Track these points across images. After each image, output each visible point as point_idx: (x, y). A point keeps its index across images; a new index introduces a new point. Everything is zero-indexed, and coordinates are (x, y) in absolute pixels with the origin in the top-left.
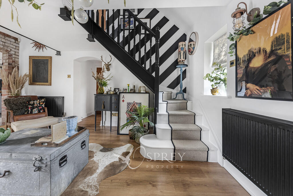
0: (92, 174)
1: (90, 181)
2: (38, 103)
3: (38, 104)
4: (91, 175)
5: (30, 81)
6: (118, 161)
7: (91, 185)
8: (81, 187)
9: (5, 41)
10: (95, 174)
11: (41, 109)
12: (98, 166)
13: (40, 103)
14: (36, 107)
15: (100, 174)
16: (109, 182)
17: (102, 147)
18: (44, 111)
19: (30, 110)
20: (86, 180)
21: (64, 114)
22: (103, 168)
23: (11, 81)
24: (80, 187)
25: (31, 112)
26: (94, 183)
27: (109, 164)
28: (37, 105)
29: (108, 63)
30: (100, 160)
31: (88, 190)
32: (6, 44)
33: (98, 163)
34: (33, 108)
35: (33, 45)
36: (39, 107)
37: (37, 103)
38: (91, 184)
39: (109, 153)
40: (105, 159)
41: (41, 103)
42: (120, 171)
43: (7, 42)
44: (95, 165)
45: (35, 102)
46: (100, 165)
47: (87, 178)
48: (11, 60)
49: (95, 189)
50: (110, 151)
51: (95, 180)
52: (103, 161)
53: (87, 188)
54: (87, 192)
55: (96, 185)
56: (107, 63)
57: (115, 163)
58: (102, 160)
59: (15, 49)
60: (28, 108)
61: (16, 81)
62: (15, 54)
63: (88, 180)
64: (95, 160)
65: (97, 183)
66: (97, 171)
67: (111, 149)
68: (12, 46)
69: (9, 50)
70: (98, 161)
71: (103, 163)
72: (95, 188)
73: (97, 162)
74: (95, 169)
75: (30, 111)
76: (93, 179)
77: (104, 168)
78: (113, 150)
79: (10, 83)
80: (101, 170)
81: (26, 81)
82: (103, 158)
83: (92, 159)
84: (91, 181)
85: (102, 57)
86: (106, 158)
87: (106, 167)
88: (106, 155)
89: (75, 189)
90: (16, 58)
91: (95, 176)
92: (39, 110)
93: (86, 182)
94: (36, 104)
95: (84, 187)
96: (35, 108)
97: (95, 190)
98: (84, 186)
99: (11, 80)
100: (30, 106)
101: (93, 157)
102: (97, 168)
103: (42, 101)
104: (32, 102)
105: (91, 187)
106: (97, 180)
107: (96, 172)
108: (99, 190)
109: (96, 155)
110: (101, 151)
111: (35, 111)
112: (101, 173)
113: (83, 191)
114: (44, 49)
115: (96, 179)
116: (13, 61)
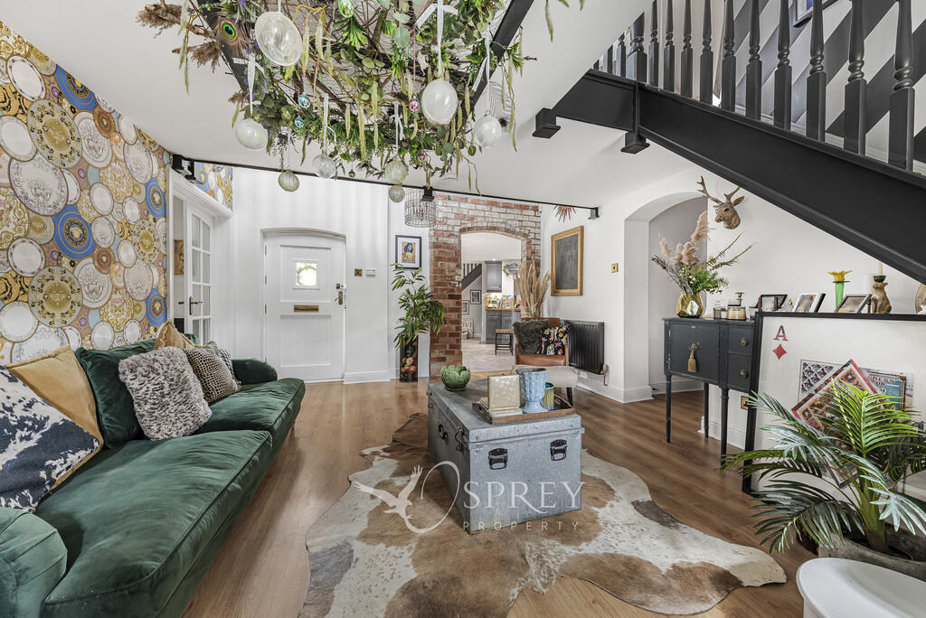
0: (566, 541)
1: (550, 552)
2: (556, 334)
3: (556, 337)
4: (563, 542)
5: (553, 287)
6: (664, 571)
7: (544, 562)
8: (529, 546)
9: (521, 219)
10: (574, 547)
11: (559, 348)
12: (595, 536)
14: (552, 342)
15: (582, 555)
16: (586, 599)
17: (647, 497)
18: (564, 354)
19: (543, 346)
20: (545, 542)
21: (604, 366)
22: (601, 552)
24: (525, 545)
25: (545, 353)
26: (553, 562)
27: (625, 557)
28: (554, 339)
29: (729, 197)
30: (613, 526)
31: (532, 565)
32: (524, 224)
33: (600, 530)
34: (548, 344)
35: (557, 210)
36: (557, 342)
37: (554, 334)
38: (546, 559)
39: (655, 526)
40: (627, 534)
41: (560, 335)
42: (642, 604)
43: (526, 218)
44: (589, 527)
45: (552, 331)
46: (601, 536)
47: (551, 542)
48: (530, 251)
49: (544, 577)
50: (662, 523)
51: (562, 559)
52: (617, 533)
53: (534, 560)
54: (527, 565)
55: (553, 573)
56: (724, 200)
57: (648, 569)
58: (619, 529)
59: (535, 228)
60: (542, 342)
62: (534, 239)
63: (549, 544)
64: (599, 516)
65: (557, 569)
66: (583, 545)
67: (675, 521)
68: (530, 224)
69: (527, 232)
70: (606, 524)
71: (612, 538)
72: (546, 575)
73: (601, 524)
74: (582, 537)
75: (543, 348)
76: (561, 552)
77: (605, 553)
78: (677, 527)
80: (592, 552)
81: (548, 287)
82: (625, 527)
83: (595, 509)
84: (552, 554)
85: (703, 183)
86: (634, 533)
87: (611, 554)
88: (639, 527)
89: (517, 540)
90: (536, 246)
91: (570, 550)
92: (556, 349)
93: (543, 546)
94: (552, 335)
95: (531, 551)
96: (550, 344)
97: (543, 580)
98: (534, 549)
101: (603, 505)
102: (588, 540)
103: (562, 329)
104: (547, 332)
105: (541, 565)
106: (566, 564)
107: (577, 545)
108: (551, 589)
109: (612, 506)
110: (637, 505)
111: (551, 351)
112: (586, 556)
113: (523, 556)
114: (572, 213)
115: (565, 560)
116: (533, 252)
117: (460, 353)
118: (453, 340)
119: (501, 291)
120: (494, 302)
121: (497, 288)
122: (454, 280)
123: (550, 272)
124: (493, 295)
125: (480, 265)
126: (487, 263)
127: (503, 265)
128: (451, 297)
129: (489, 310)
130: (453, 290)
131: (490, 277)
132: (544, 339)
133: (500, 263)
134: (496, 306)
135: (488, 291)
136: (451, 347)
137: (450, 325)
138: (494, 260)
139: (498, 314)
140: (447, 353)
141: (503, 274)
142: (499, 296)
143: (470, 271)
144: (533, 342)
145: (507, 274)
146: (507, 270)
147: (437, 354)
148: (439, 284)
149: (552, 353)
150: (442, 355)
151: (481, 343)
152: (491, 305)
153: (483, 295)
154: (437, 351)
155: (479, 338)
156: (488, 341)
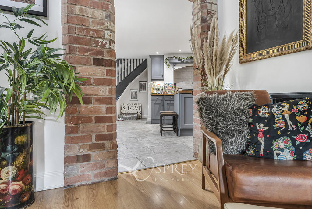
2: (287, 116)
3: (290, 123)
5: (241, 51)
11: (306, 146)
13: (297, 118)
14: (284, 133)
19: (262, 140)
23: (208, 56)
28: (286, 125)
34: (274, 135)
36: (294, 132)
37: (283, 117)
41: (300, 119)
45: (275, 110)
48: (205, 11)
60: (257, 132)
61: (216, 54)
75: (263, 144)
79: (206, 60)
81: (234, 53)
90: (212, 5)
92: (297, 147)
94: (278, 118)
96: (278, 137)
99: (207, 53)
100: (262, 125)
103: (300, 107)
104: (264, 113)
111: (282, 150)
116: (209, 13)
117: (115, 147)
118: (103, 128)
119: (162, 80)
120: (157, 89)
121: (160, 77)
122: (103, 38)
123: (237, 29)
124: (157, 83)
125: (146, 60)
126: (152, 57)
127: (165, 58)
128: (98, 62)
129: (153, 95)
130: (101, 53)
131: (154, 68)
132: (261, 127)
133: (162, 56)
134: (159, 92)
135: (153, 80)
136: (100, 137)
137: (97, 105)
138: (157, 53)
139: (161, 98)
140: (93, 147)
141: (165, 66)
142: (161, 84)
143: (138, 65)
144: (240, 132)
145: (168, 66)
146: (168, 62)
147: (77, 150)
148: (76, 40)
149: (287, 156)
150: (85, 152)
151: (147, 123)
152: (155, 92)
153: (149, 84)
154: (77, 146)
155: (146, 119)
156: (154, 121)
